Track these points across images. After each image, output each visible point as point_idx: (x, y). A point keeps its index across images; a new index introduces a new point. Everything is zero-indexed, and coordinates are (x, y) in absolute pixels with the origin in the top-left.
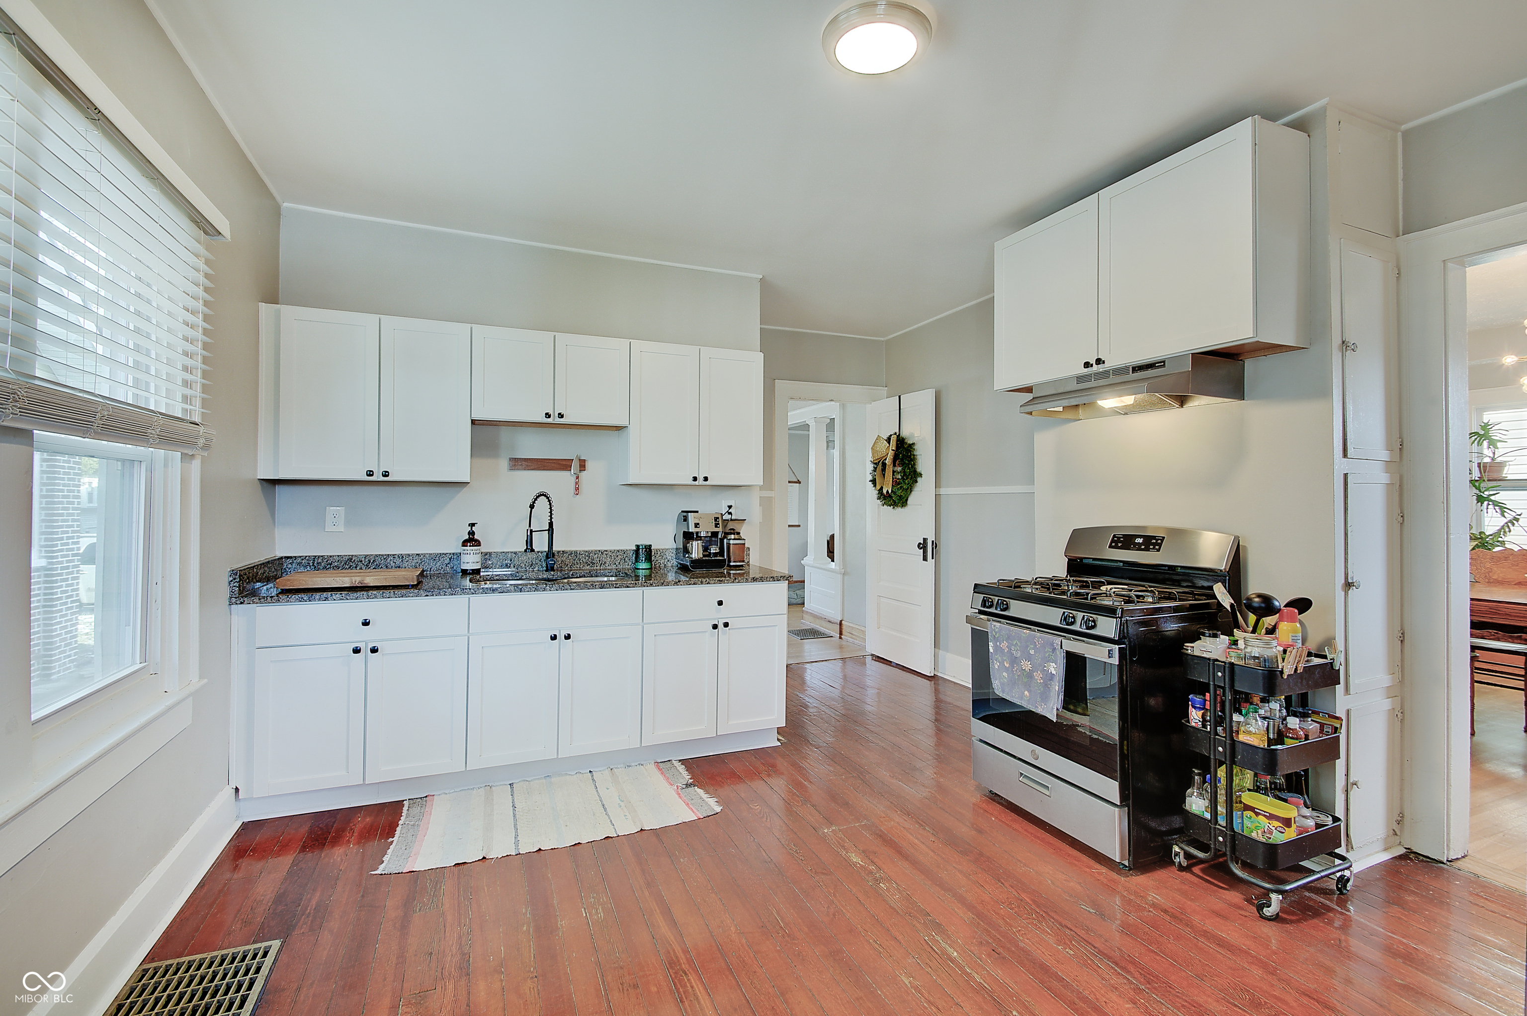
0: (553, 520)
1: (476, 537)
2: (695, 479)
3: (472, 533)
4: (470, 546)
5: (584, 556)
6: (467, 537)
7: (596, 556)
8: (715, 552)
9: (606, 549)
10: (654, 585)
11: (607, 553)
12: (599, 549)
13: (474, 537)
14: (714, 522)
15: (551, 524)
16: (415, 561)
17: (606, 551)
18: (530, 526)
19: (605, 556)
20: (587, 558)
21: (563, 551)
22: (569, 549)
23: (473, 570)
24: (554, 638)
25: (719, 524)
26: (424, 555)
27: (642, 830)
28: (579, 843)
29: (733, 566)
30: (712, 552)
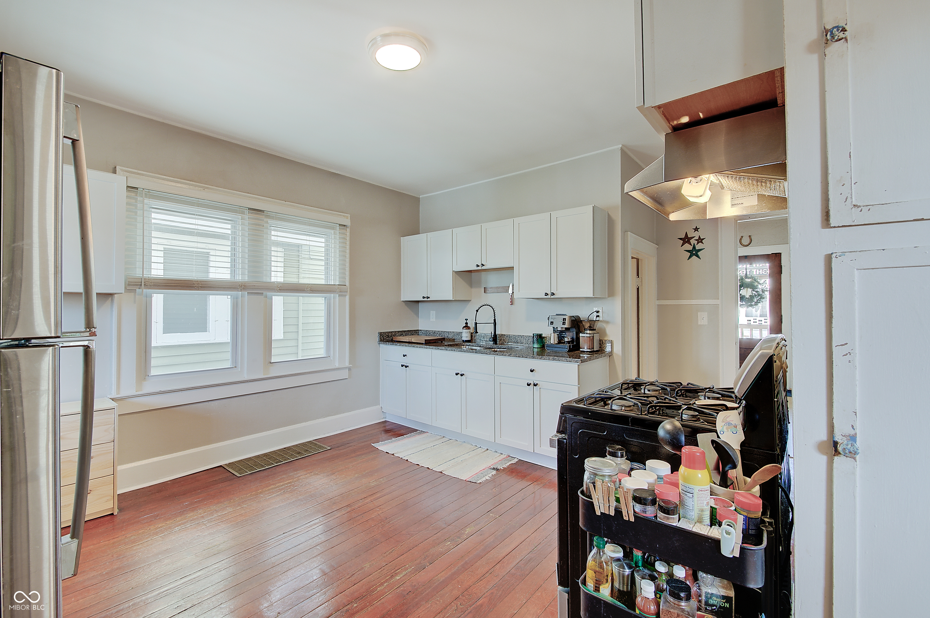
0: (495, 318)
1: (468, 325)
2: (546, 294)
3: (467, 323)
4: (465, 329)
5: (513, 338)
6: (465, 325)
7: (519, 338)
8: (568, 341)
9: (524, 335)
10: (499, 355)
11: (524, 337)
12: (519, 334)
13: (467, 325)
14: (562, 321)
15: (495, 320)
16: (452, 335)
17: (523, 336)
18: (476, 321)
19: (523, 339)
20: (515, 339)
21: (504, 335)
22: (507, 334)
23: (465, 340)
24: (457, 374)
25: (565, 323)
26: (455, 332)
27: (441, 472)
28: (418, 465)
29: (582, 351)
30: (566, 340)
